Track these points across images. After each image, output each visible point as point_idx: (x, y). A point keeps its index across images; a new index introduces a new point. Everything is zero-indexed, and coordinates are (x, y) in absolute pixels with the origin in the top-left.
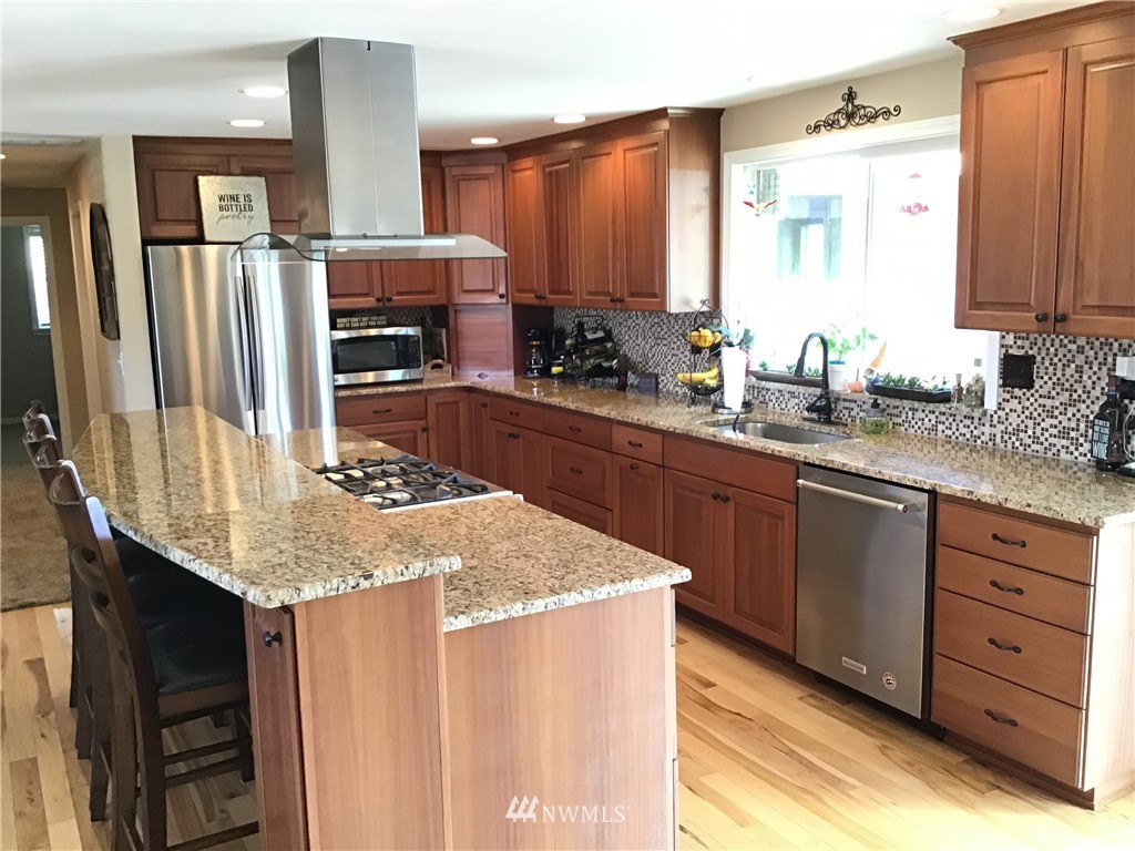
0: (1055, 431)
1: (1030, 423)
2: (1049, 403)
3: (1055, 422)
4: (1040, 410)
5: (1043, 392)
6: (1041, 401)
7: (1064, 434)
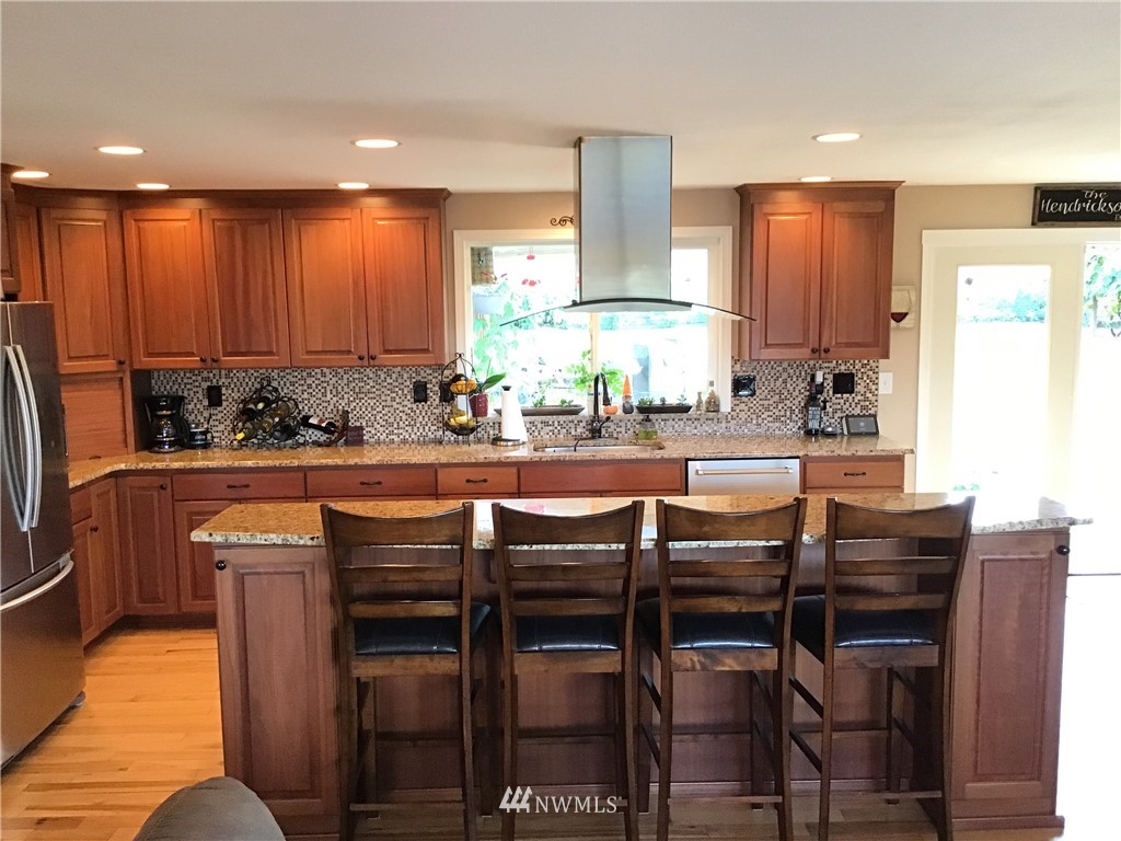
0: (771, 419)
1: (754, 416)
2: (766, 403)
3: (771, 413)
4: (760, 408)
5: (762, 397)
6: (761, 402)
7: (777, 419)
